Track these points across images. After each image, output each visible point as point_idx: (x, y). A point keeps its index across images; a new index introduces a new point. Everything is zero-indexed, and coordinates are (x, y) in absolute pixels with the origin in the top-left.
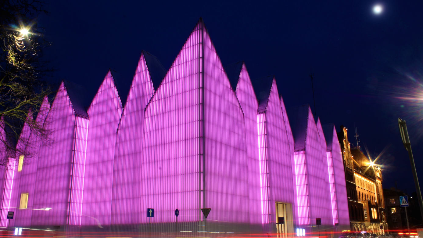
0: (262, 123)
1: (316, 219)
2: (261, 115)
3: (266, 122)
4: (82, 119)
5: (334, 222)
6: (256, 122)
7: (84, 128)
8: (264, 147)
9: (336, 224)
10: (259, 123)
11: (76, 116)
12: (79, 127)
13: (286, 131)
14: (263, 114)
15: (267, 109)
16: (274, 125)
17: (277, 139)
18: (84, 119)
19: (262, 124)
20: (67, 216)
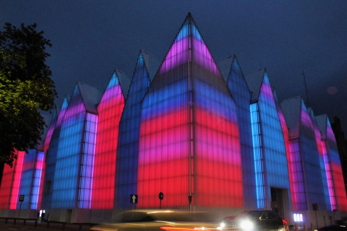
0: (255, 112)
1: (313, 204)
2: (254, 104)
3: (258, 111)
4: (92, 115)
5: (332, 208)
6: (249, 111)
7: (93, 122)
8: (257, 135)
9: (334, 210)
10: (252, 112)
11: (86, 113)
12: (89, 122)
13: (280, 120)
14: (255, 104)
15: (259, 99)
16: (266, 114)
17: (271, 127)
18: (93, 115)
19: (255, 114)
20: (77, 200)
